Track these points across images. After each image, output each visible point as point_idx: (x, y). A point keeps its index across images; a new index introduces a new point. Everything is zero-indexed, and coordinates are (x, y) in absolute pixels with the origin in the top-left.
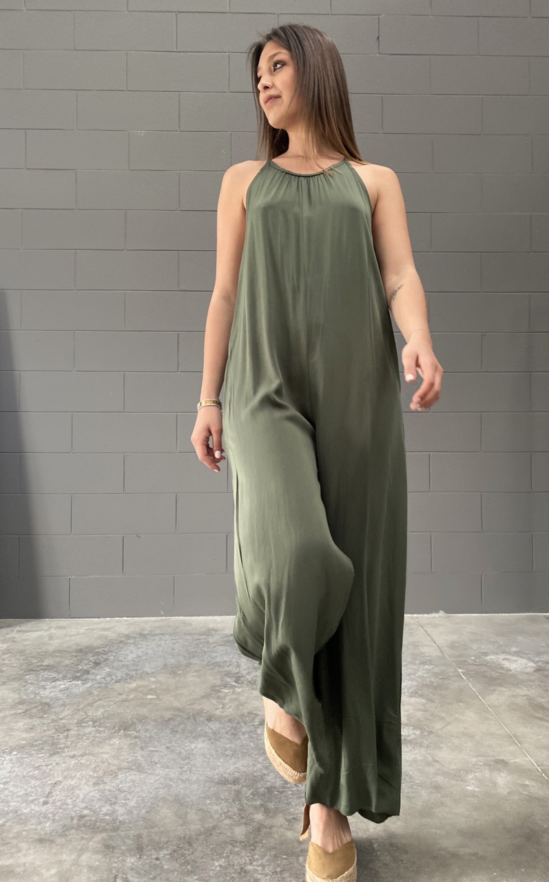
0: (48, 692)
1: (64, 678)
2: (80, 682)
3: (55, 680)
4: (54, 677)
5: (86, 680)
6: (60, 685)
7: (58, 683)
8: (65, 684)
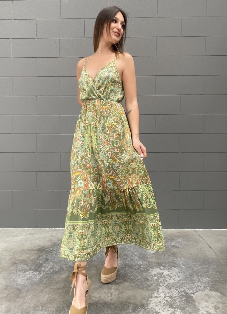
0: (21, 280)
1: (30, 269)
2: (37, 273)
3: (25, 271)
4: (25, 269)
5: (41, 271)
6: (27, 275)
7: (27, 273)
8: (30, 274)
